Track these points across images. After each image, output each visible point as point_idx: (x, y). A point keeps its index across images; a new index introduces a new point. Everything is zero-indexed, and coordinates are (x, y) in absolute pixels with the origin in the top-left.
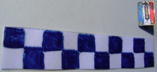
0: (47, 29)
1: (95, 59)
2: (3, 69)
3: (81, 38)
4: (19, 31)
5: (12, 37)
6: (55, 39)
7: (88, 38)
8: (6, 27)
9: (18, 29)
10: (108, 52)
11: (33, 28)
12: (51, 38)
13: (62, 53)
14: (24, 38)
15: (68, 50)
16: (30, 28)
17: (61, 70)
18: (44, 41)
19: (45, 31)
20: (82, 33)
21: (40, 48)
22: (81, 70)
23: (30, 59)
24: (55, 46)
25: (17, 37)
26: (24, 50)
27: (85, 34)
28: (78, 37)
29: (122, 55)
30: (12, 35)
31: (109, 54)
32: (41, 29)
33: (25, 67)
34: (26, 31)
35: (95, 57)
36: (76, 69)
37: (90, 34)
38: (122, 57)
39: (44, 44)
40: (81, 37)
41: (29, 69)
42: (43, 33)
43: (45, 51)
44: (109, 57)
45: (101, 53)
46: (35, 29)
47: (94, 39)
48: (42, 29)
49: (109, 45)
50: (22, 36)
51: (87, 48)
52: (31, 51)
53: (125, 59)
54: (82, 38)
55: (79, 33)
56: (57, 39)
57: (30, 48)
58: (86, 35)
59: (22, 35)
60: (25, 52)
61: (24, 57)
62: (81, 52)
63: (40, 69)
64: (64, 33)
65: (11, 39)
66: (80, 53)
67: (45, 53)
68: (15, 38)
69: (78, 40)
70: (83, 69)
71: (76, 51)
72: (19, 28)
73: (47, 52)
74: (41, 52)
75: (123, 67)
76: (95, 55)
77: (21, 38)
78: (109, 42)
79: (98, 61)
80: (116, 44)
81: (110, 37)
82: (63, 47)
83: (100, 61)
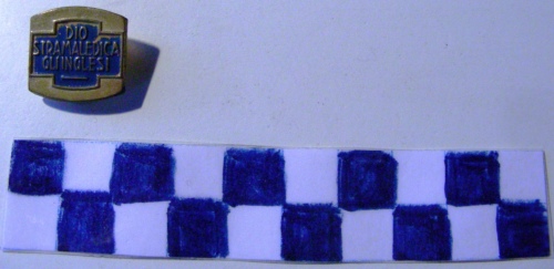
0: (126, 141)
1: (283, 228)
2: (8, 250)
3: (234, 163)
4: (52, 150)
5: (32, 165)
6: (146, 167)
7: (259, 163)
8: (16, 141)
9: (48, 145)
10: (335, 203)
11: (87, 140)
12: (137, 164)
13: (169, 209)
14: (62, 168)
15: (189, 199)
16: (79, 141)
17: (166, 259)
18: (117, 174)
19: (118, 146)
20: (238, 148)
21: (105, 193)
22: (234, 260)
23: (77, 225)
24: (146, 188)
25: (45, 164)
26: (61, 199)
27: (250, 149)
28: (225, 158)
29: (395, 214)
30: (32, 162)
31: (339, 212)
32: (108, 142)
33: (64, 246)
34: (68, 147)
35: (282, 223)
36: (215, 257)
37: (266, 149)
38: (394, 221)
39: (114, 182)
40: (235, 158)
41: (73, 251)
42: (113, 151)
43: (118, 203)
44: (339, 221)
45: (306, 208)
46: (92, 142)
47: (283, 162)
48: (113, 142)
49: (339, 183)
50: (58, 162)
51: (257, 191)
52: (80, 203)
53: (410, 229)
54: (237, 163)
55: (230, 147)
56: (154, 168)
57: (77, 193)
58: (251, 152)
59: (57, 158)
60: (63, 205)
61: (60, 219)
62: (234, 205)
63: (102, 253)
64: (175, 148)
65: (29, 170)
66: (230, 208)
67: (116, 208)
68: (40, 169)
69: (224, 168)
70: (240, 257)
71: (218, 204)
72: (51, 142)
73: (123, 205)
74: (107, 205)
75: (400, 255)
76: (284, 215)
77: (55, 169)
78: (339, 170)
79: (295, 234)
80: (370, 178)
81: (342, 156)
82: (172, 191)
83: (303, 233)
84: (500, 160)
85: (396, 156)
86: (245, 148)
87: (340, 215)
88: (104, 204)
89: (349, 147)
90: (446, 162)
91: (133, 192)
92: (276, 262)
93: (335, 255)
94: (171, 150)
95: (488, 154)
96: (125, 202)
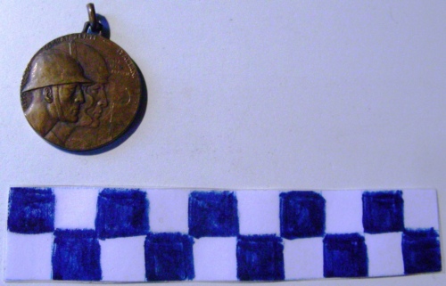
0: (107, 187)
1: (237, 254)
2: (9, 281)
3: (196, 203)
4: (43, 195)
5: (27, 208)
6: (125, 208)
7: (217, 202)
8: (12, 189)
9: (40, 191)
10: (278, 233)
11: (74, 186)
12: (117, 206)
13: (146, 242)
14: (53, 211)
15: (161, 234)
16: (67, 187)
17: (144, 282)
18: (101, 214)
19: (101, 191)
20: (200, 190)
21: (91, 230)
22: (199, 281)
23: (68, 257)
24: (126, 225)
25: (38, 207)
26: (54, 237)
27: (209, 191)
28: (190, 199)
29: (324, 241)
30: (26, 205)
31: (281, 241)
33: (58, 275)
34: (57, 193)
35: (237, 250)
36: (184, 280)
37: (222, 191)
38: (324, 247)
39: (99, 221)
40: (197, 198)
41: (66, 279)
42: (97, 195)
43: (103, 237)
44: (281, 248)
45: (256, 238)
46: (79, 187)
47: (236, 201)
48: (96, 187)
49: (280, 217)
50: (49, 205)
51: (216, 225)
52: (70, 239)
53: (336, 252)
54: (199, 203)
55: (193, 190)
56: (132, 209)
57: (67, 231)
59: (48, 202)
60: (56, 241)
61: (53, 253)
62: (198, 237)
64: (148, 192)
65: (24, 213)
66: (195, 239)
67: (101, 242)
68: (34, 212)
69: (189, 207)
70: (204, 279)
71: (185, 236)
72: (43, 189)
73: (107, 240)
74: (93, 241)
75: (329, 273)
76: (238, 244)
77: (48, 211)
78: (280, 206)
79: (247, 259)
80: (305, 213)
81: (282, 195)
82: (147, 227)
83: (254, 258)
84: (404, 197)
85: (325, 195)
86: (205, 190)
87: (282, 243)
88: (91, 239)
89: (288, 188)
90: (363, 199)
91: (115, 229)
92: (233, 282)
93: (279, 275)
94: (145, 193)
95: (395, 192)
96: (109, 237)
